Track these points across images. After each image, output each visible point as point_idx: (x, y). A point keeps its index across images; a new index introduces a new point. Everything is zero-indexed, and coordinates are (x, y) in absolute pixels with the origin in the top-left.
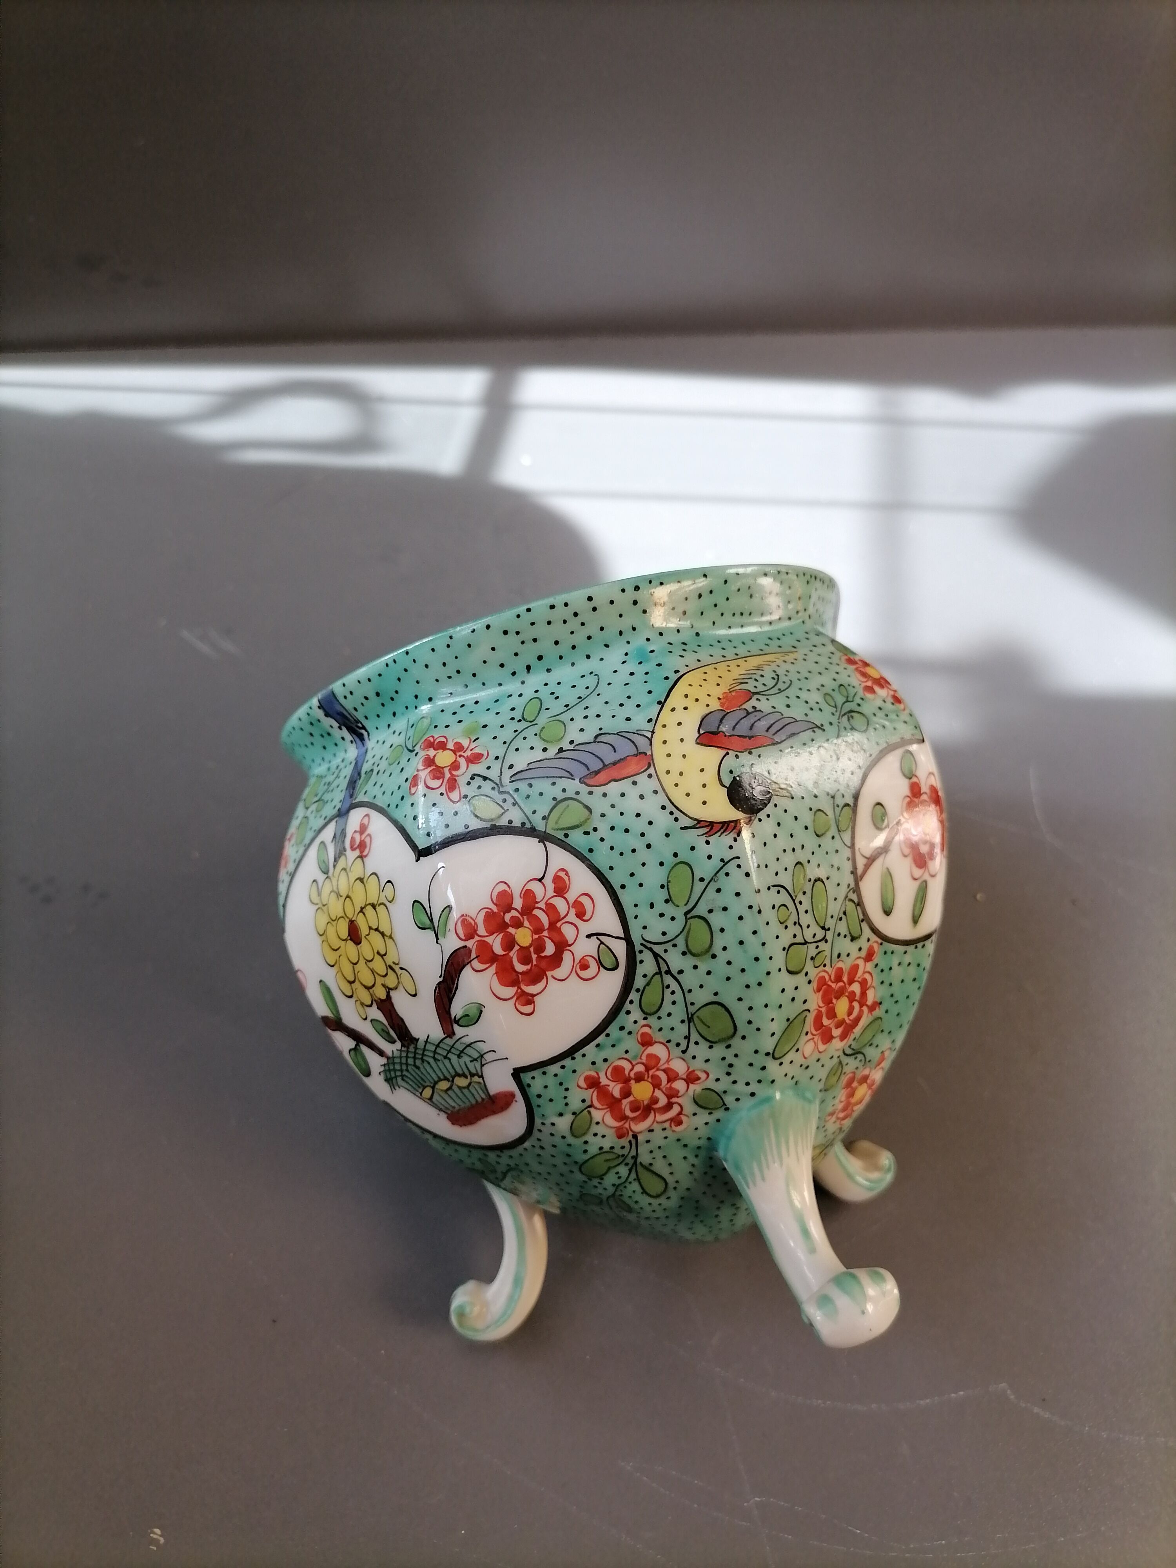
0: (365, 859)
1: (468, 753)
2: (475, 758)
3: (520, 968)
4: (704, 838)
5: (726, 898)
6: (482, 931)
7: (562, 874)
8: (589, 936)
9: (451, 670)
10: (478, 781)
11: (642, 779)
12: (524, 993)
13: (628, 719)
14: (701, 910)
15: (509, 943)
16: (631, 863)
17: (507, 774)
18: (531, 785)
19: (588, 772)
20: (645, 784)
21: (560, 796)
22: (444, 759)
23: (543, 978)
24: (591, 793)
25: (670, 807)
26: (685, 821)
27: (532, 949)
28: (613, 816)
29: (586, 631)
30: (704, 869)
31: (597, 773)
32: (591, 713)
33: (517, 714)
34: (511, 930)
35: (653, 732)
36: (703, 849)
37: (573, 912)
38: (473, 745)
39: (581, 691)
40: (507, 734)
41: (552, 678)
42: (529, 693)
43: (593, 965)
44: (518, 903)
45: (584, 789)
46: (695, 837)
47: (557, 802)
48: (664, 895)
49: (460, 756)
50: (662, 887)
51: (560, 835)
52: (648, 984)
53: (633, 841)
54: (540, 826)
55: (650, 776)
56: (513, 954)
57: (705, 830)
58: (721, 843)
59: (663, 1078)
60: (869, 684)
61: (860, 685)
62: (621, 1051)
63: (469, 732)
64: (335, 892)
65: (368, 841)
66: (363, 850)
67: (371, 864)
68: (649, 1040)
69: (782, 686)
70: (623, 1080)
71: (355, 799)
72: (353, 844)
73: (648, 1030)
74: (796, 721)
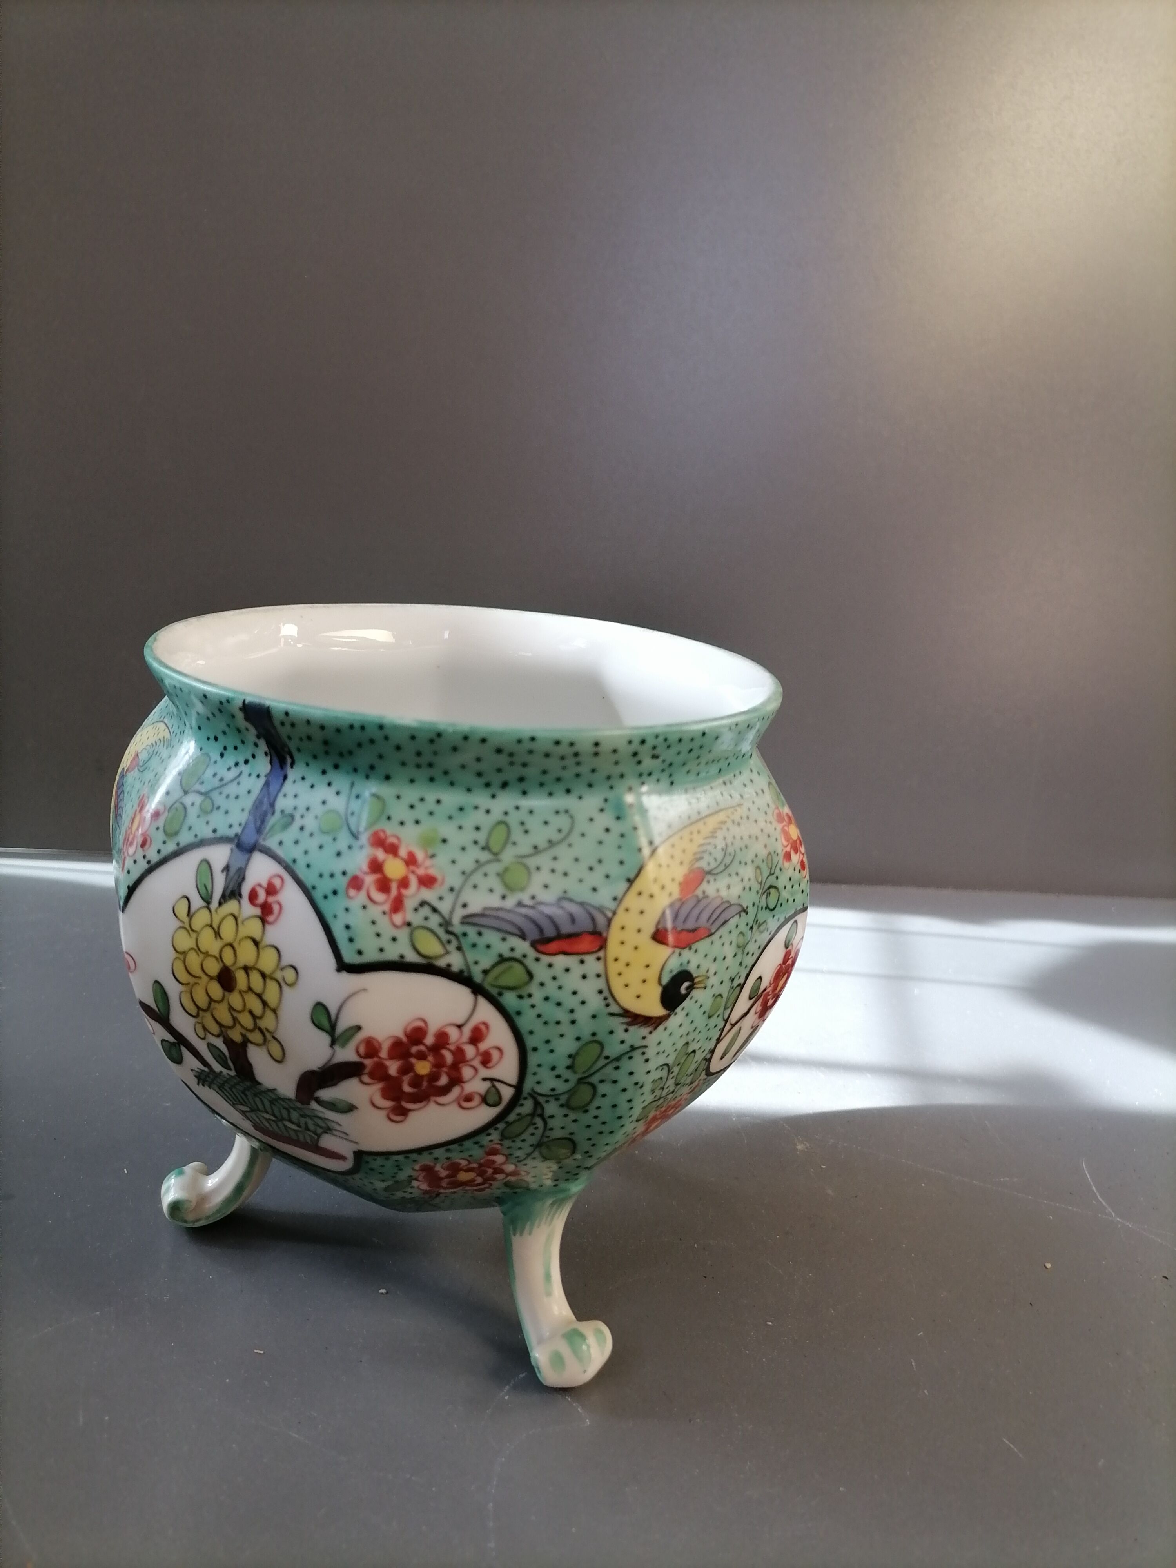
0: (268, 927)
1: (421, 871)
2: (427, 881)
3: (407, 1088)
4: (624, 1027)
5: (621, 1076)
6: (384, 1054)
7: (483, 1027)
8: (484, 1079)
9: (423, 760)
10: (426, 911)
11: (590, 959)
12: (402, 1107)
13: (595, 890)
14: (595, 1079)
15: (407, 1069)
16: (551, 1032)
17: (459, 913)
18: (480, 934)
19: (542, 938)
20: (592, 965)
21: (507, 954)
22: (394, 868)
23: (425, 1100)
24: (537, 960)
26: (614, 1008)
27: (425, 1079)
28: (551, 988)
29: (579, 769)
30: (613, 1049)
31: (549, 940)
32: (558, 866)
33: (481, 837)
34: (413, 1060)
35: (614, 913)
36: (620, 1034)
37: (479, 1059)
38: (428, 862)
39: (550, 832)
40: (467, 861)
41: (526, 803)
42: (497, 814)
43: (477, 1100)
44: (429, 1040)
45: (532, 953)
46: (617, 1024)
47: (502, 959)
48: (568, 1062)
49: (413, 872)
50: (570, 1056)
51: (494, 992)
52: (519, 1120)
53: (560, 1014)
54: (478, 977)
55: (599, 959)
56: (406, 1079)
57: (630, 1020)
58: (637, 1033)
59: (490, 1171)
60: (788, 849)
61: (783, 850)
62: (466, 1155)
63: (426, 842)
64: (213, 928)
65: (276, 908)
66: (266, 912)
67: (274, 934)
68: (494, 1152)
69: (728, 860)
70: (455, 1168)
71: (264, 839)
72: (253, 896)
73: (498, 1146)
74: (731, 905)
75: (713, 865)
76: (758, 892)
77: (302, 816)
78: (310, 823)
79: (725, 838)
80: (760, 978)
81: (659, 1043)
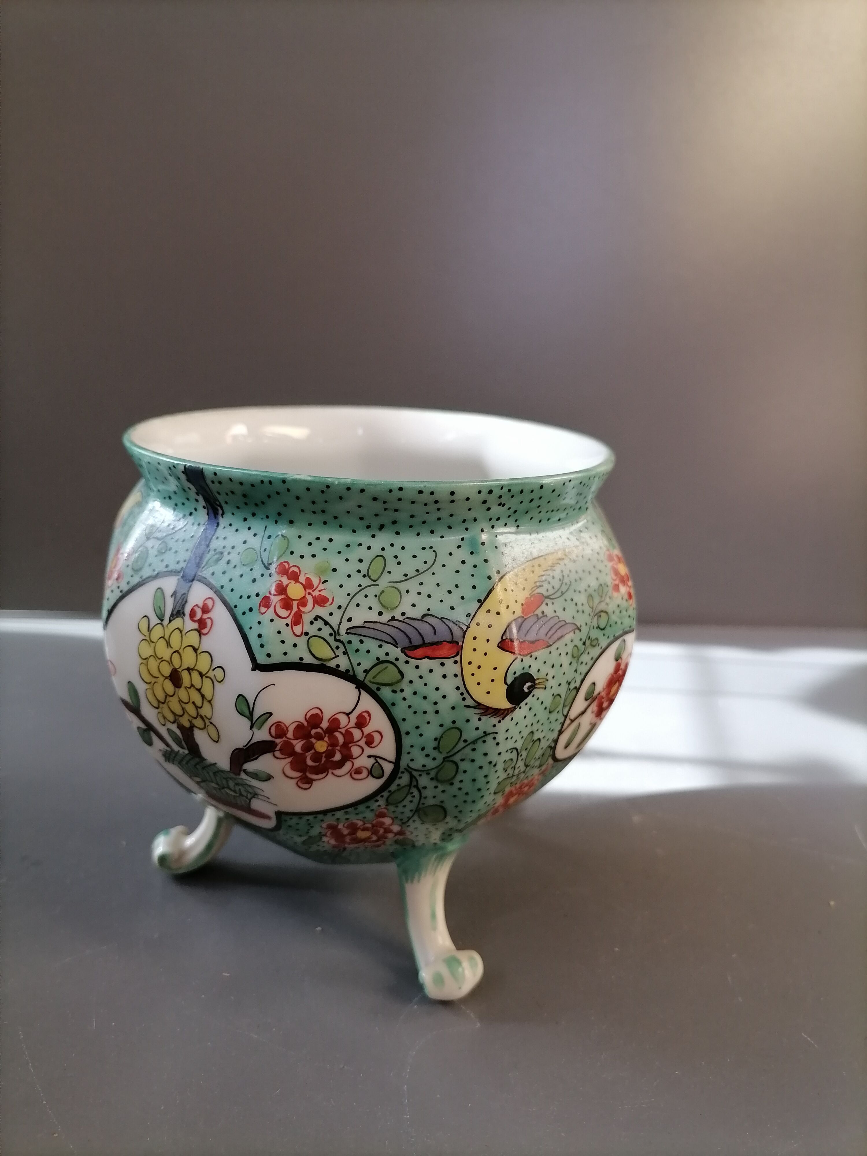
0: (203, 637)
1: (316, 593)
2: (321, 601)
3: (309, 762)
4: (478, 716)
5: (478, 755)
6: (290, 735)
7: (366, 715)
8: (369, 757)
9: (317, 507)
10: (319, 624)
11: (449, 662)
12: (307, 777)
13: (452, 608)
14: (457, 758)
15: (308, 747)
16: (419, 720)
17: (345, 625)
18: (361, 642)
19: (410, 645)
20: (451, 667)
21: (383, 658)
22: (295, 591)
23: (325, 772)
24: (407, 662)
25: (463, 689)
26: (469, 702)
27: (324, 755)
28: (418, 685)
29: (439, 514)
30: (470, 734)
31: (417, 647)
32: (423, 589)
33: (363, 568)
34: (313, 740)
35: (468, 627)
36: (475, 722)
37: (364, 740)
38: (322, 586)
39: (418, 564)
40: (351, 586)
41: (399, 541)
42: (376, 550)
43: (365, 773)
44: (325, 725)
45: (403, 657)
46: (472, 714)
47: (379, 662)
48: (435, 744)
49: (309, 594)
50: (436, 739)
51: (374, 687)
52: (398, 790)
53: (427, 706)
54: (361, 676)
55: (456, 662)
56: (309, 755)
57: (482, 711)
58: (488, 722)
59: (381, 831)
60: (617, 582)
61: (612, 583)
62: (361, 816)
63: (320, 571)
64: (165, 639)
65: (209, 622)
66: (202, 627)
67: (207, 643)
68: (382, 815)
69: (564, 588)
70: (353, 828)
71: (202, 572)
72: (193, 614)
73: (385, 811)
74: (566, 624)
75: (551, 591)
76: (590, 615)
77: (229, 553)
78: (234, 558)
79: (562, 571)
80: (594, 684)
81: (507, 731)
